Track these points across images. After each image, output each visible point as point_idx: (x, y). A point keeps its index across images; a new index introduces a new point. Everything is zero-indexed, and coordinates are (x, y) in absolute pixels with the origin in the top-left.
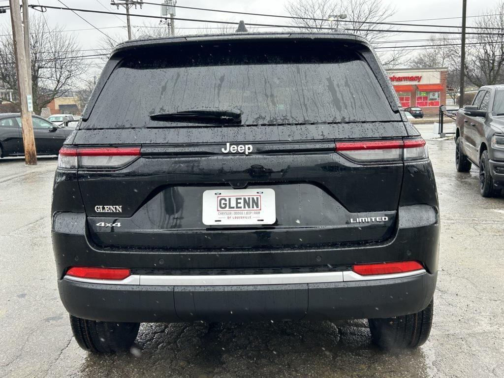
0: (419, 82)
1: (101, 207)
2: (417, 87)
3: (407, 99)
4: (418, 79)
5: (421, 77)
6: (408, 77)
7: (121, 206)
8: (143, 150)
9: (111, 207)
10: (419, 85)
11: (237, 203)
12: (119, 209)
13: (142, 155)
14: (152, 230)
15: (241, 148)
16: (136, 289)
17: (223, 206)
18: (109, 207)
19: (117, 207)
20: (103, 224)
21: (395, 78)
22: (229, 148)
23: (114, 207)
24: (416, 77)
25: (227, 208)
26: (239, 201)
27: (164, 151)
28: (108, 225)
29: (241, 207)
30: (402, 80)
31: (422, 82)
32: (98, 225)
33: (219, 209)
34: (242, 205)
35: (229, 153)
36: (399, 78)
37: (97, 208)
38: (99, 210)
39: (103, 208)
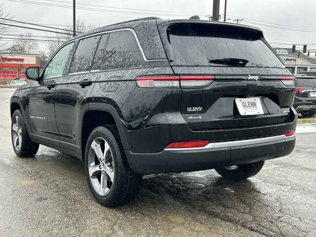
0: (23, 62)
1: (191, 108)
2: (22, 65)
3: (16, 73)
4: (22, 60)
5: (24, 59)
6: (16, 59)
7: (201, 108)
8: (217, 77)
9: (196, 108)
10: (22, 64)
11: (249, 105)
12: (200, 109)
13: (215, 80)
14: (216, 119)
15: (254, 77)
16: (213, 150)
17: (244, 106)
18: (195, 108)
19: (200, 108)
20: (192, 118)
21: (7, 59)
22: (250, 77)
23: (198, 108)
24: (21, 59)
25: (246, 107)
26: (249, 103)
27: (226, 78)
28: (195, 118)
29: (250, 107)
30: (11, 61)
31: (25, 62)
32: (189, 118)
33: (244, 108)
34: (250, 105)
35: (251, 80)
36: (10, 59)
37: (189, 109)
38: (189, 110)
39: (192, 109)
